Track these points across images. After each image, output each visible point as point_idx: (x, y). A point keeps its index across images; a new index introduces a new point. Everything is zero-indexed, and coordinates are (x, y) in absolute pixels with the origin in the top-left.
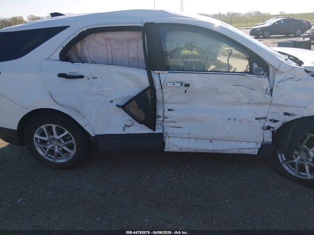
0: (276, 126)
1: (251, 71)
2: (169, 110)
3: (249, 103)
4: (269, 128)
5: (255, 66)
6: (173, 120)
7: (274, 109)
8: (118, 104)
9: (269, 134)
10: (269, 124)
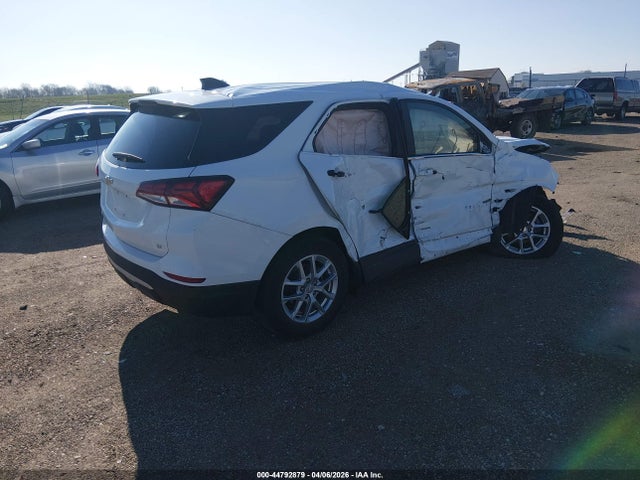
0: (501, 205)
1: (477, 150)
2: (417, 208)
3: (478, 186)
4: (495, 209)
5: (482, 145)
6: (421, 219)
7: (496, 188)
8: (371, 208)
9: (496, 216)
10: (494, 205)
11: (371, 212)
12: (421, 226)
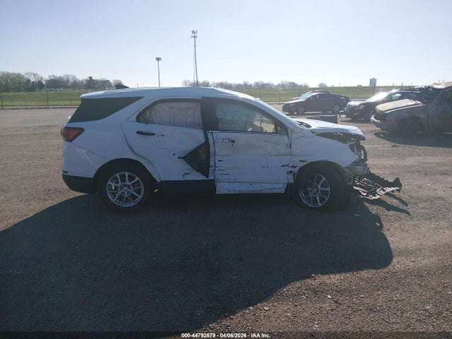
0: (296, 170)
1: (276, 132)
2: (219, 161)
3: (277, 155)
4: (291, 172)
5: (279, 128)
6: (222, 168)
7: (293, 158)
8: (179, 156)
9: (291, 176)
10: (290, 169)
11: (179, 158)
12: (222, 172)
